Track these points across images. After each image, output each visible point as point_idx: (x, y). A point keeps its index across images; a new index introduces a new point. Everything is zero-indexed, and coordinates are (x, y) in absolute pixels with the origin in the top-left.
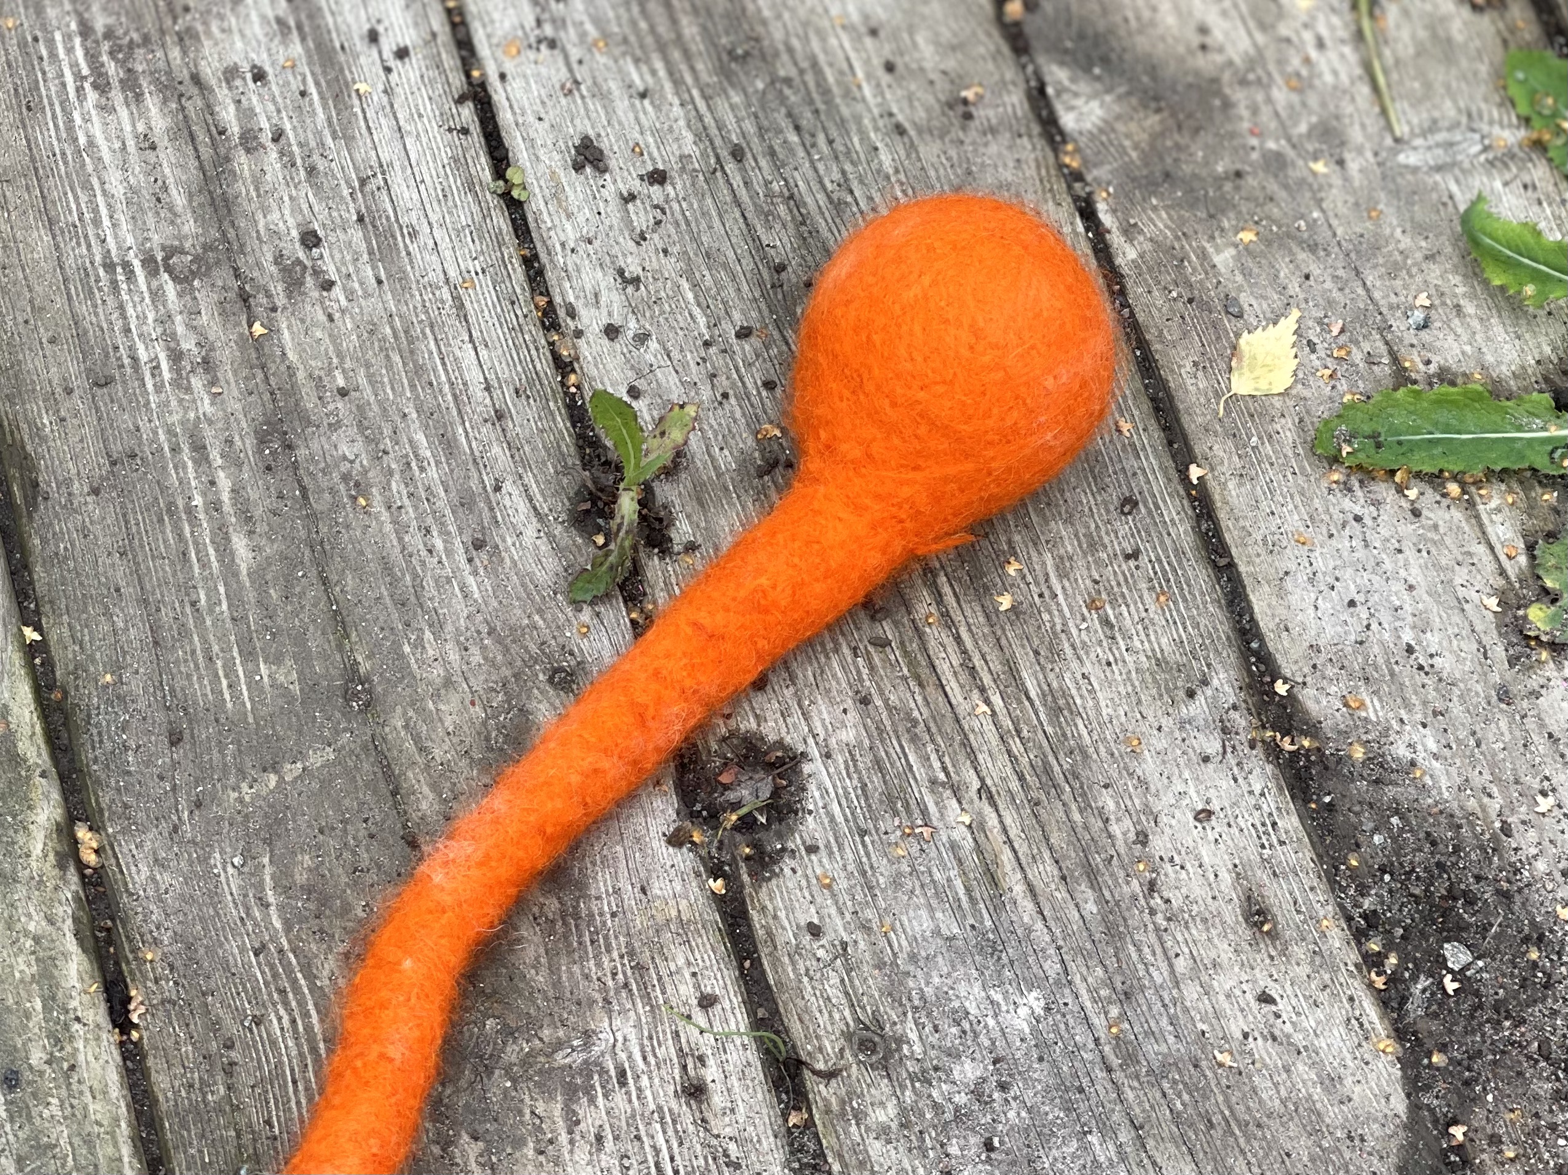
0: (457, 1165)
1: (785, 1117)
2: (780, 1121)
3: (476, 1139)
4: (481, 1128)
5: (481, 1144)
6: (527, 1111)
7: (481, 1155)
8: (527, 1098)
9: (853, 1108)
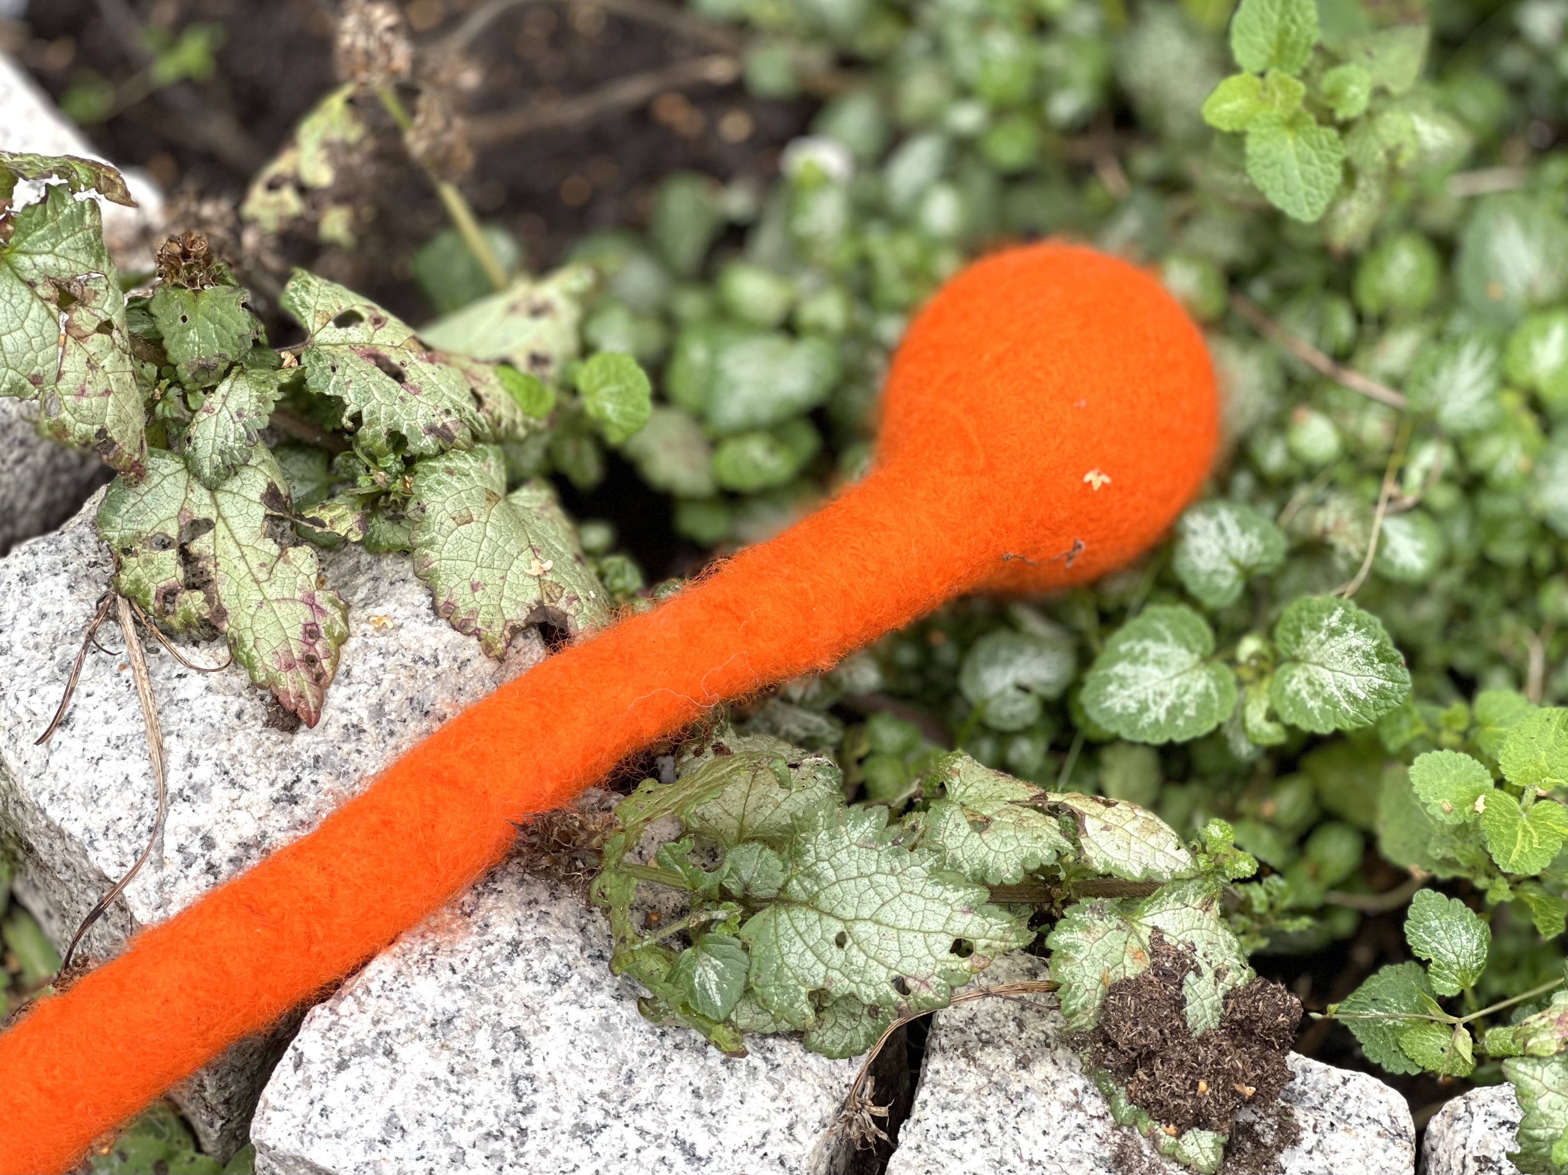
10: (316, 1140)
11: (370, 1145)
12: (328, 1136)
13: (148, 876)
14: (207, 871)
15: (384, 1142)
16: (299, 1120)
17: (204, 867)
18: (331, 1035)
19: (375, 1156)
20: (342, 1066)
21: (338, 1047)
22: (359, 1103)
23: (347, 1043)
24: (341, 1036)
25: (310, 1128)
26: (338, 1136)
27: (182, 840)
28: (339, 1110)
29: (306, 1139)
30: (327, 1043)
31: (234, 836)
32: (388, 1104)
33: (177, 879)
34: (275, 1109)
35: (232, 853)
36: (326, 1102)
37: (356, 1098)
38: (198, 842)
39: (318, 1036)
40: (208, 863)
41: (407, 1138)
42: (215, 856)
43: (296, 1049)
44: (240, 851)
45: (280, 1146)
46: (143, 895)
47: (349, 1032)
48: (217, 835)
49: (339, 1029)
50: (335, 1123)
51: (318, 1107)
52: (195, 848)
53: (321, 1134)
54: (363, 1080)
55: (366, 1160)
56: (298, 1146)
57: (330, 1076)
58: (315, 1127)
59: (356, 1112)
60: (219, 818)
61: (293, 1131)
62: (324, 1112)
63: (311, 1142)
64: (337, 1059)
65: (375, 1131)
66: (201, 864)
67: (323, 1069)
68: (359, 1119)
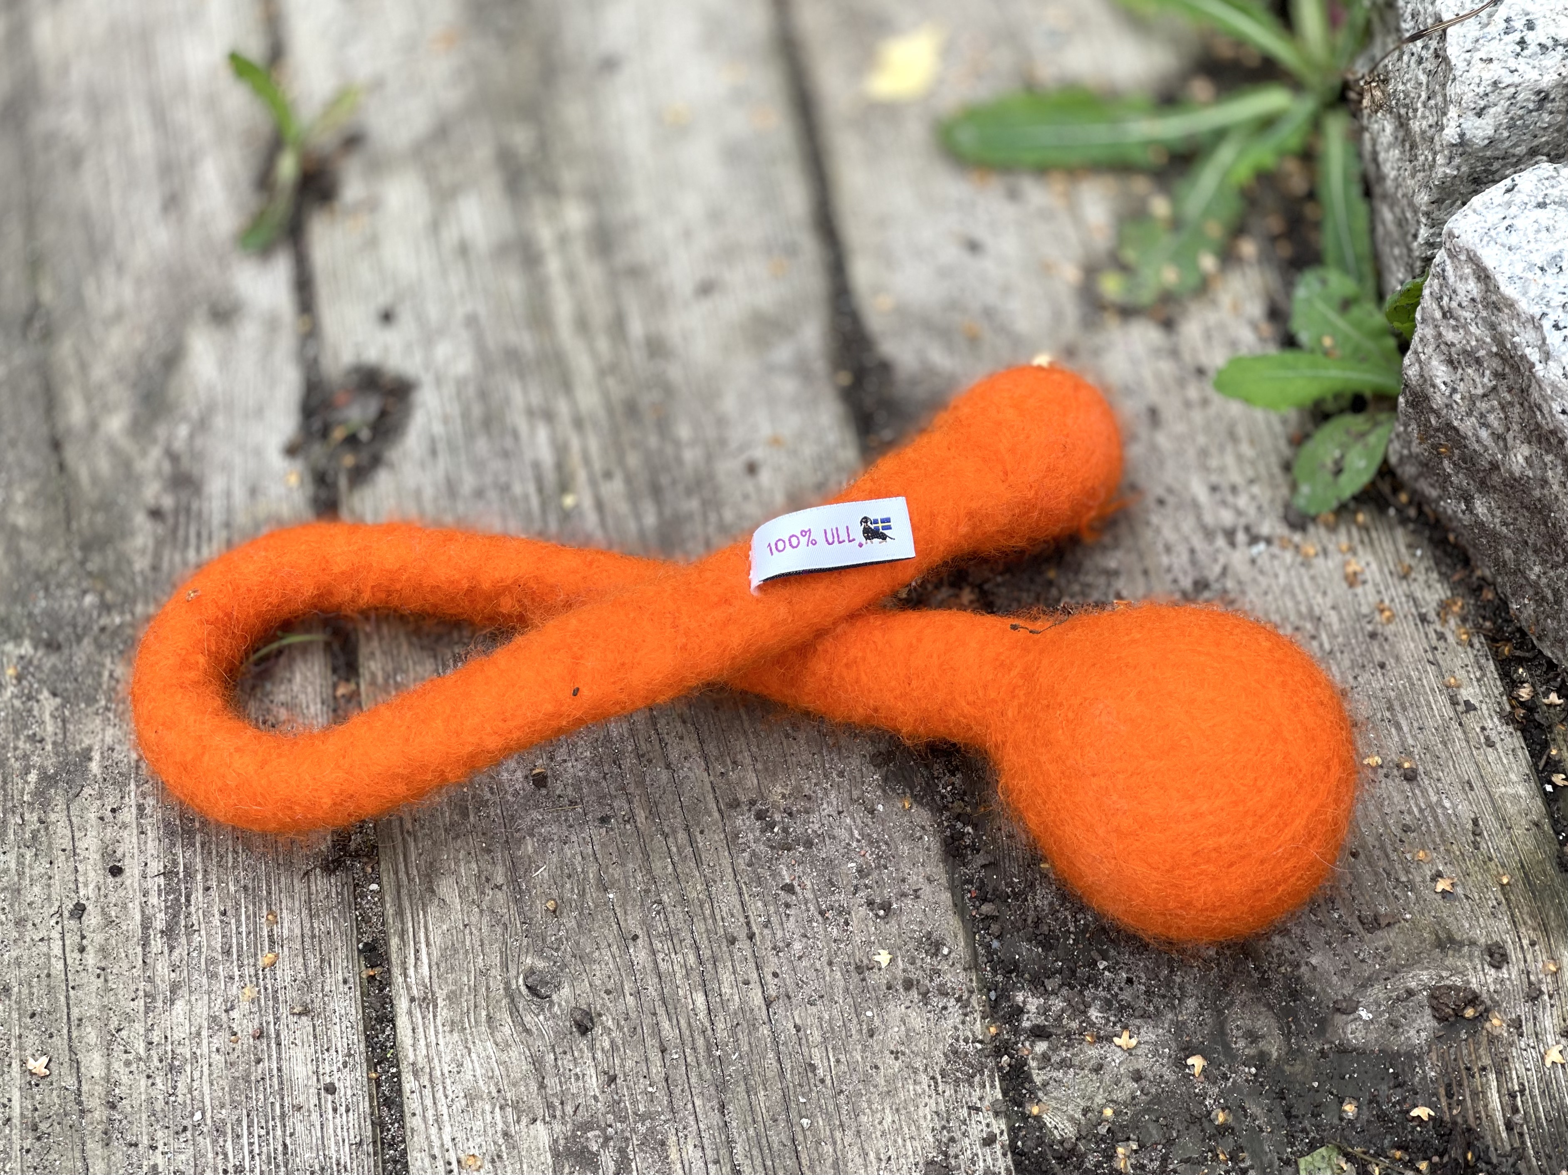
0: (34, 717)
1: (335, 686)
2: (330, 691)
3: (55, 695)
4: (60, 686)
5: (58, 700)
6: (106, 674)
7: (57, 709)
8: (108, 661)
9: (396, 682)
10: (1492, 243)
11: (1531, 266)
12: (1503, 245)
13: (1471, 27)
14: (1518, 43)
15: (1542, 269)
16: (1487, 226)
17: (1518, 40)
18: (1546, 183)
19: (1530, 275)
20: (1542, 205)
21: (1545, 192)
22: (1539, 236)
23: (1554, 193)
24: (1553, 186)
25: (1493, 233)
26: (1510, 249)
27: (1512, 15)
28: (1521, 233)
29: (1486, 239)
30: (1539, 185)
31: (1553, 31)
32: (1560, 246)
33: (1493, 39)
34: (1475, 211)
35: (1544, 41)
36: (1515, 222)
37: (1538, 231)
38: (1524, 21)
39: (1535, 179)
40: (1522, 38)
41: (1560, 275)
42: (1530, 37)
43: (1513, 180)
44: (1550, 43)
45: (1463, 236)
46: (1462, 39)
47: (1560, 188)
48: (1539, 24)
49: (1554, 182)
50: (1513, 239)
51: (1507, 222)
52: (1519, 23)
53: (1499, 241)
54: (1551, 222)
55: (1521, 275)
56: (1477, 241)
57: (1529, 207)
58: (1498, 234)
59: (1532, 241)
60: (1548, 14)
61: (1479, 230)
62: (1509, 228)
63: (1488, 242)
64: (1540, 200)
65: (1540, 259)
66: (1517, 36)
67: (1526, 200)
68: (1533, 246)
